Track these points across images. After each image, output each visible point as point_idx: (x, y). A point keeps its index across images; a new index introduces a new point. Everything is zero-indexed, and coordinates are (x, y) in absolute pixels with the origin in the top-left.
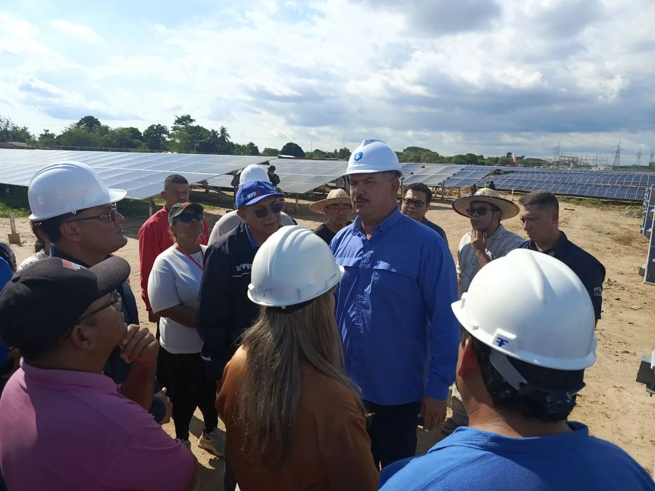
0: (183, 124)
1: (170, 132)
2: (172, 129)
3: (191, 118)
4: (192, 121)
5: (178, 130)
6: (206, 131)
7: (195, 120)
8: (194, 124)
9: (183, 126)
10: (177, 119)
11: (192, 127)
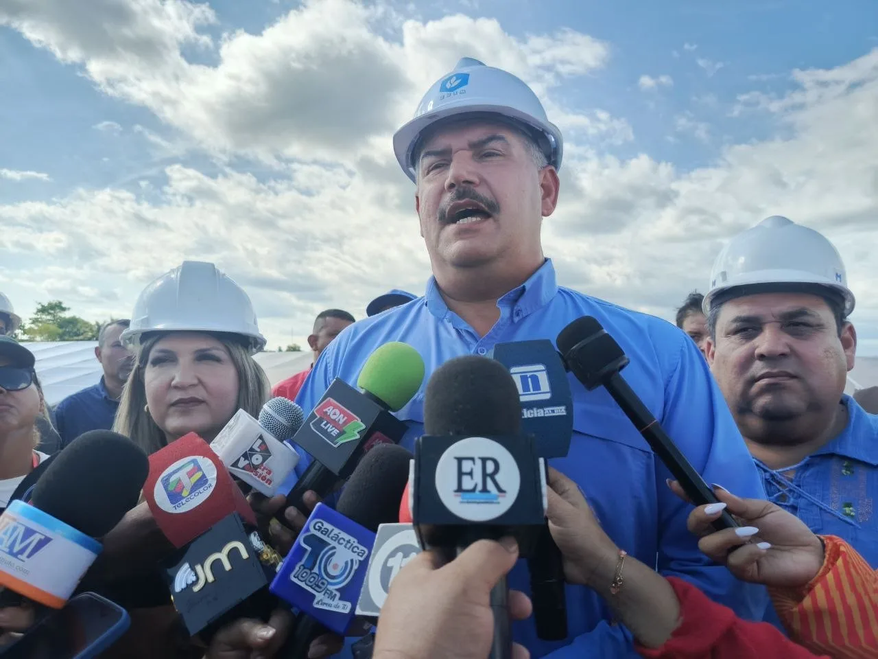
0: (49, 314)
1: (27, 327)
2: (31, 321)
3: (63, 306)
4: (64, 309)
5: (40, 322)
6: (86, 324)
7: (69, 309)
8: (67, 315)
9: (49, 317)
10: (40, 307)
11: (64, 318)
